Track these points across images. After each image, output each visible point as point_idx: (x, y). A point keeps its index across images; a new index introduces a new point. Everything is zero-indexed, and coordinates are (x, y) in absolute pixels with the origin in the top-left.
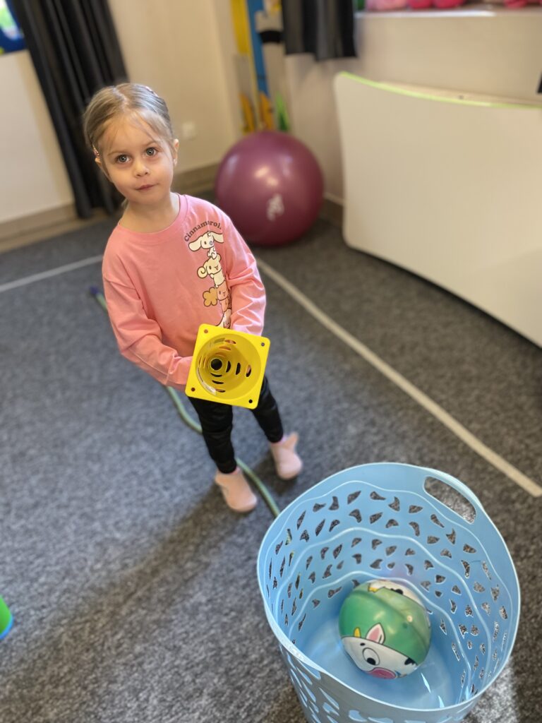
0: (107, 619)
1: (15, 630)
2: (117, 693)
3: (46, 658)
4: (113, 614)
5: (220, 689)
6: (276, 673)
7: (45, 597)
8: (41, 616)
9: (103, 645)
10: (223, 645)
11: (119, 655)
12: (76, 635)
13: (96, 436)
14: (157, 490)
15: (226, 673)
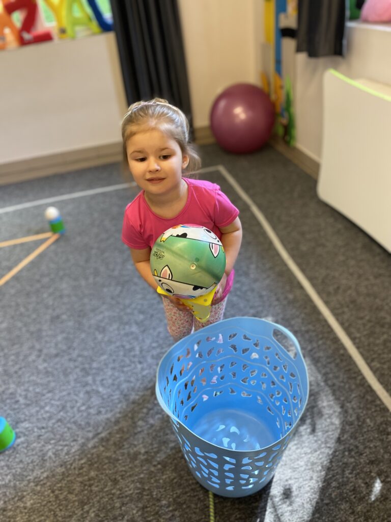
0: (79, 447)
2: (71, 501)
4: (83, 445)
5: (136, 518)
7: (45, 422)
9: (71, 465)
11: (79, 475)
12: (57, 453)
14: (134, 362)
15: (143, 508)
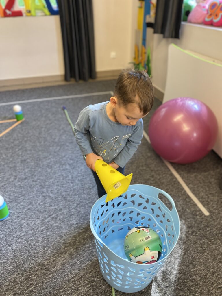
0: (41, 221)
1: (9, 218)
2: (38, 246)
3: (17, 229)
4: (43, 220)
5: (73, 253)
6: (93, 252)
7: (21, 210)
8: (18, 215)
9: (37, 229)
10: (78, 239)
11: (41, 234)
12: (29, 224)
13: (52, 160)
14: (68, 183)
15: (76, 248)
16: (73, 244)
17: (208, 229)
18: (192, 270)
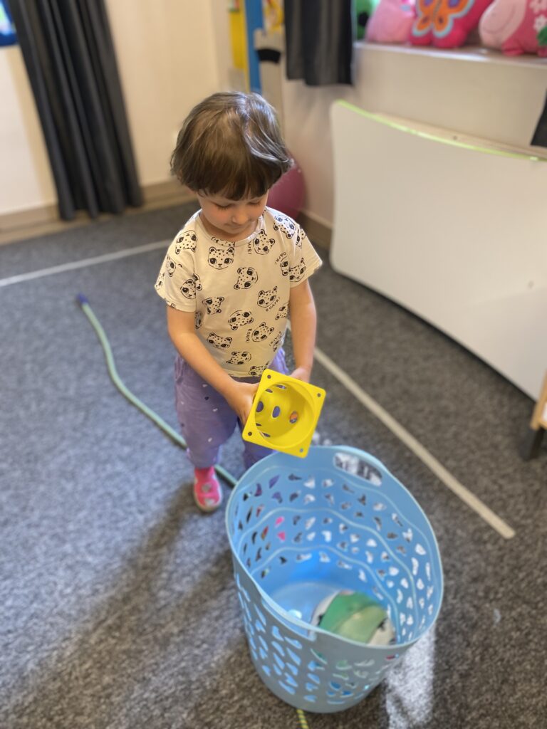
0: (76, 647)
3: (10, 686)
4: (82, 642)
5: (189, 724)
6: (245, 710)
7: (11, 622)
8: (6, 641)
9: (70, 674)
10: (194, 679)
11: (86, 686)
12: (43, 662)
13: (71, 452)
14: (131, 513)
15: (196, 708)
16: (184, 694)
17: (521, 575)
18: (511, 700)
